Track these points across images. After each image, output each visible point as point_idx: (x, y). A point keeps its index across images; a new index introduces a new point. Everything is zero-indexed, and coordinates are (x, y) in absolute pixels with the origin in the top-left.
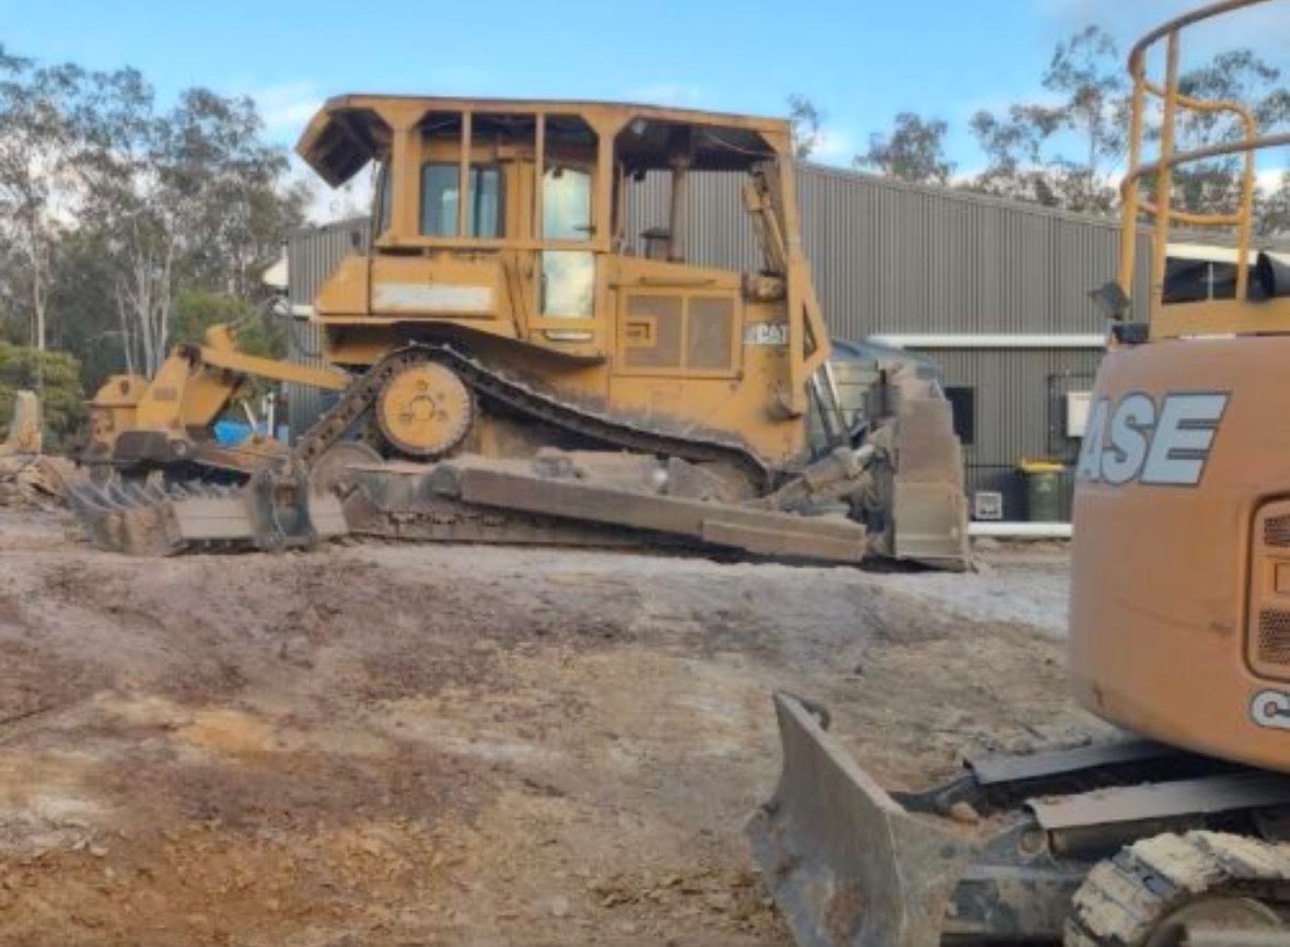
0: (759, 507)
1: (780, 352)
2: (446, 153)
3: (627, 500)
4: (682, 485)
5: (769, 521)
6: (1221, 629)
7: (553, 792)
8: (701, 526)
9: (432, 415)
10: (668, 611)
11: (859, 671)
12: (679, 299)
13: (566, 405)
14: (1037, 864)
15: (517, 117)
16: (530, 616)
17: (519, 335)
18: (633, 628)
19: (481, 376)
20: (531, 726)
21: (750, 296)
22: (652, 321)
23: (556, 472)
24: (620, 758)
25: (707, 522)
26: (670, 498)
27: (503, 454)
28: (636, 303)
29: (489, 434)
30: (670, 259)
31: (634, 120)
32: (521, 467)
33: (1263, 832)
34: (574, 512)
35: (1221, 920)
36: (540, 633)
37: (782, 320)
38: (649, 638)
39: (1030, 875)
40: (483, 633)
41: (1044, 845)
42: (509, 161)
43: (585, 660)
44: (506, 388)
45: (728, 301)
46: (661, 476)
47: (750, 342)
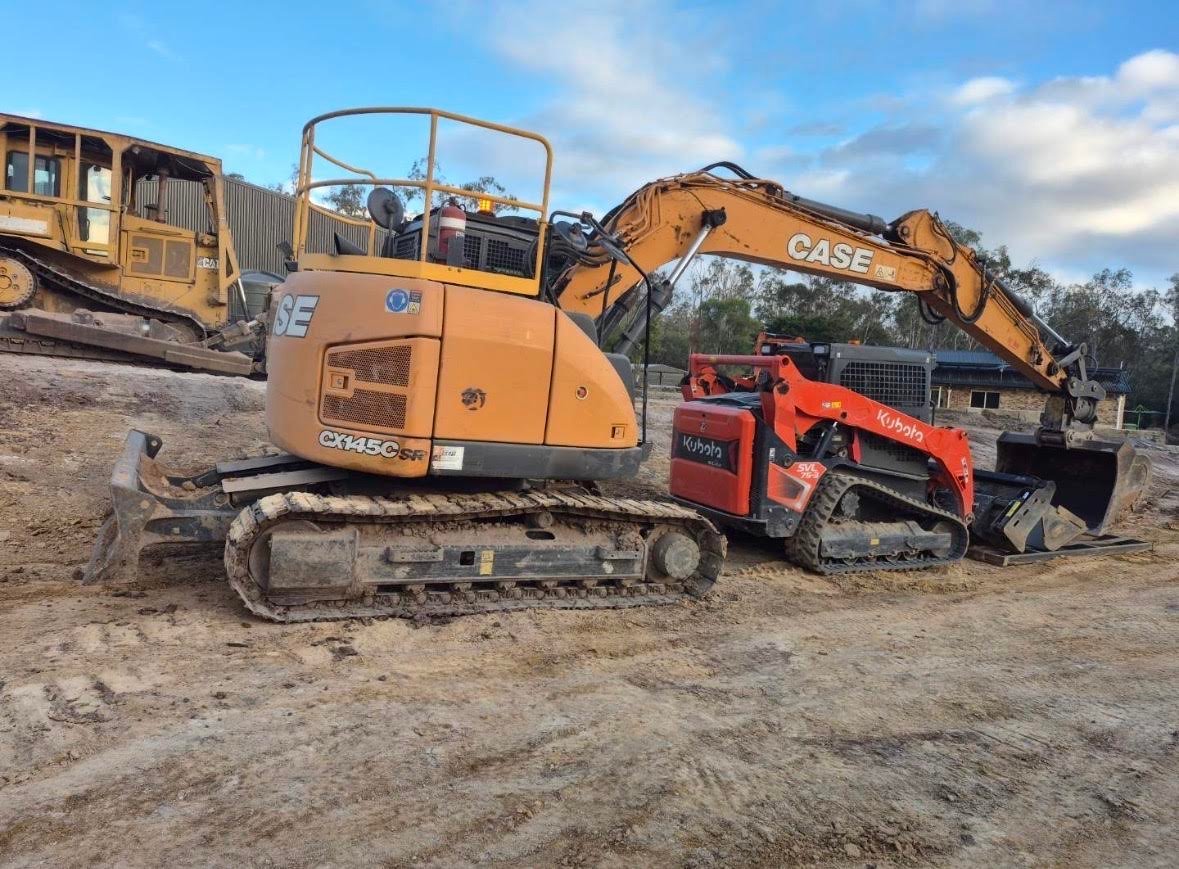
0: (198, 346)
1: (215, 273)
2: (20, 147)
3: (124, 338)
4: (157, 333)
5: (202, 354)
6: (309, 403)
7: (23, 479)
8: (165, 353)
9: (10, 285)
10: (122, 392)
11: (217, 423)
12: (162, 240)
13: (92, 288)
14: (222, 509)
15: (66, 134)
16: (39, 390)
17: (67, 249)
18: (98, 399)
19: (41, 268)
20: (22, 447)
21: (199, 243)
22: (147, 250)
23: (84, 321)
24: (70, 463)
25: (168, 351)
26: (150, 339)
27: (57, 311)
28: (137, 240)
29: (49, 300)
30: (158, 220)
31: (134, 146)
32: (66, 318)
33: (333, 492)
34: (96, 342)
35: (290, 530)
36: (43, 400)
37: (215, 257)
38: (105, 404)
39: (219, 513)
40: (8, 399)
41: (227, 501)
42: (63, 157)
43: (65, 414)
44: (56, 276)
45: (189, 245)
46: (146, 328)
47: (199, 266)
